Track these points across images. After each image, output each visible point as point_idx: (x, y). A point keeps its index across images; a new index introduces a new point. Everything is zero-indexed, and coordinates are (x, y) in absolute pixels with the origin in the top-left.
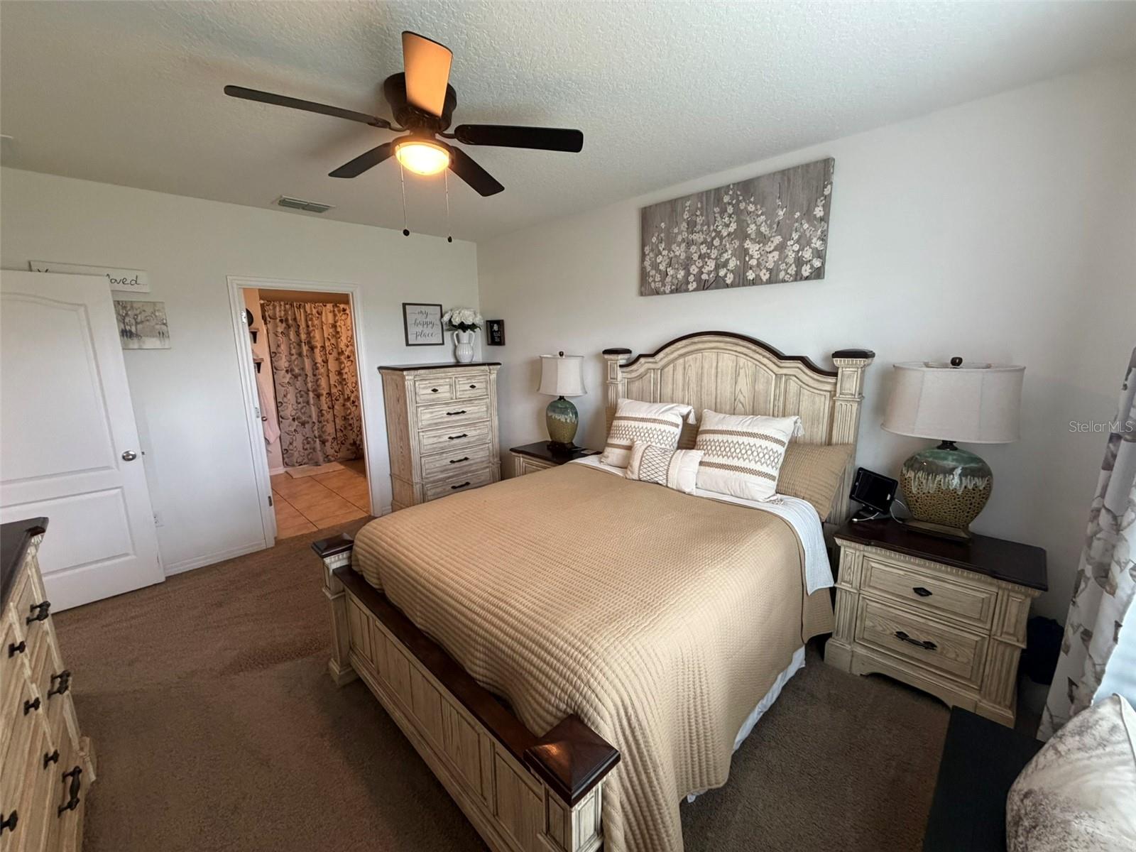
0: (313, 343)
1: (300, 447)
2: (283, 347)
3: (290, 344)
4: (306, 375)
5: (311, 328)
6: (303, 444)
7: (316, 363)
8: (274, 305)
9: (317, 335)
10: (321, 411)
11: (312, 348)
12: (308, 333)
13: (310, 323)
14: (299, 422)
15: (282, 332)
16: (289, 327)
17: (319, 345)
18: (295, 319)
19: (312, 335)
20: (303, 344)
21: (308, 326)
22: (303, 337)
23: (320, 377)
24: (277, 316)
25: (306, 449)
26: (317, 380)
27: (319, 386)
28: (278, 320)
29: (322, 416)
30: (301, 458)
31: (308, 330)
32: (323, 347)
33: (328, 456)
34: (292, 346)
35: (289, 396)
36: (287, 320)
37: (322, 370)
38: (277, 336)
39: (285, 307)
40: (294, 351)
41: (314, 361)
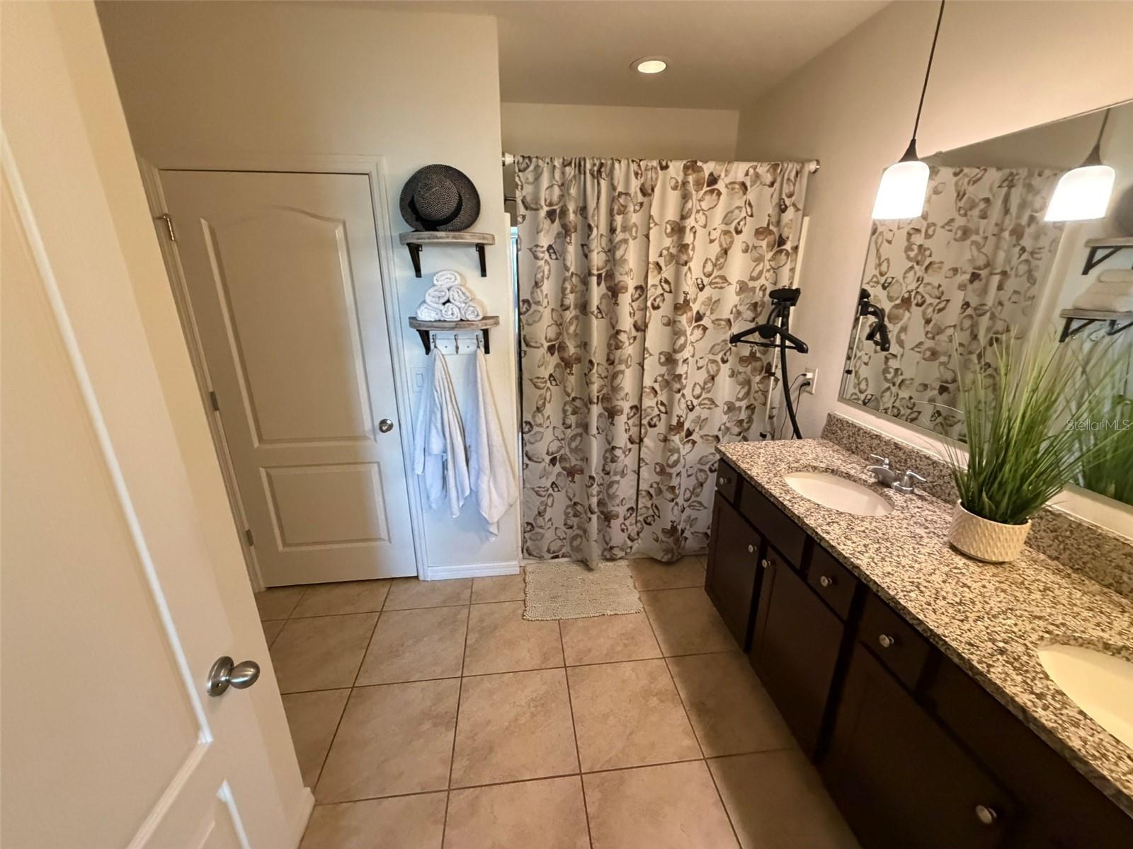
0: (619, 278)
1: (559, 522)
2: (548, 287)
3: (565, 280)
4: (591, 362)
5: (619, 236)
6: (566, 514)
7: (618, 332)
8: (537, 167)
9: (631, 255)
10: (614, 448)
11: (614, 292)
12: (611, 250)
13: (619, 219)
14: (564, 468)
15: (550, 247)
16: (566, 230)
17: (631, 282)
18: (583, 210)
19: (619, 254)
20: (594, 279)
21: (612, 230)
22: (597, 259)
23: (623, 367)
24: (543, 203)
25: (571, 527)
26: (615, 376)
27: (615, 389)
28: (543, 213)
29: (613, 461)
30: (559, 543)
31: (611, 241)
32: (641, 289)
33: (612, 548)
34: (568, 286)
35: (548, 411)
36: (564, 212)
37: (629, 350)
38: (536, 258)
39: (563, 173)
40: (571, 299)
41: (613, 328)
